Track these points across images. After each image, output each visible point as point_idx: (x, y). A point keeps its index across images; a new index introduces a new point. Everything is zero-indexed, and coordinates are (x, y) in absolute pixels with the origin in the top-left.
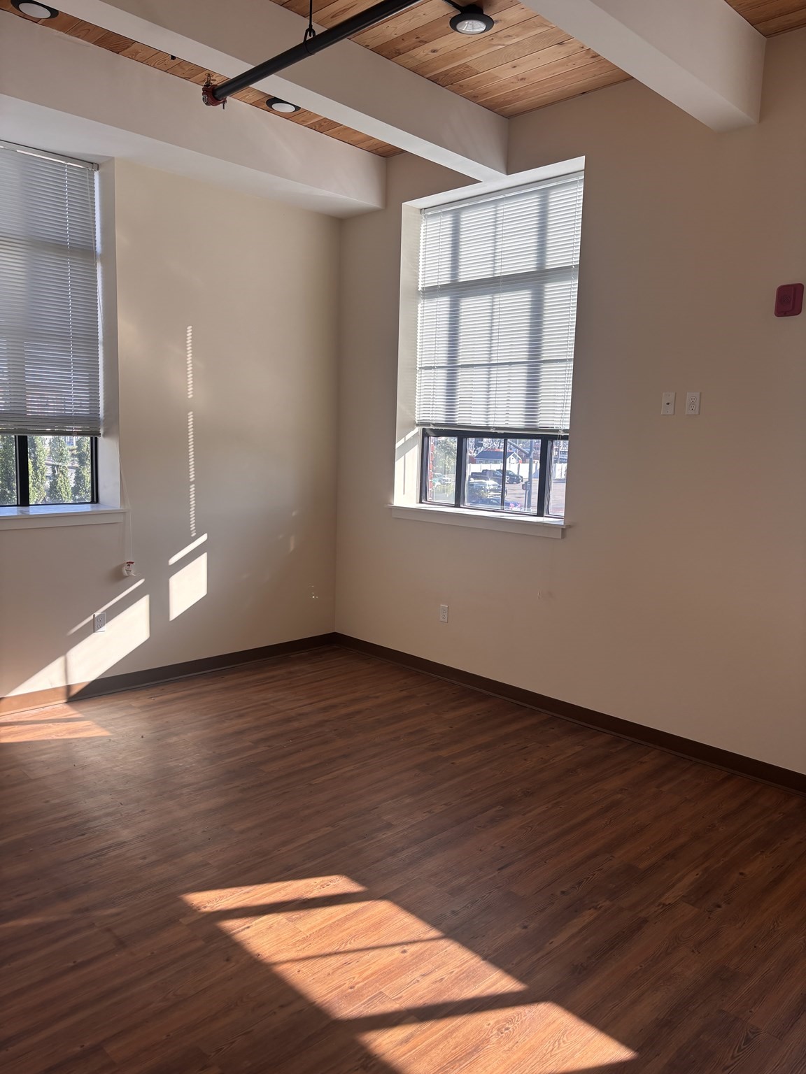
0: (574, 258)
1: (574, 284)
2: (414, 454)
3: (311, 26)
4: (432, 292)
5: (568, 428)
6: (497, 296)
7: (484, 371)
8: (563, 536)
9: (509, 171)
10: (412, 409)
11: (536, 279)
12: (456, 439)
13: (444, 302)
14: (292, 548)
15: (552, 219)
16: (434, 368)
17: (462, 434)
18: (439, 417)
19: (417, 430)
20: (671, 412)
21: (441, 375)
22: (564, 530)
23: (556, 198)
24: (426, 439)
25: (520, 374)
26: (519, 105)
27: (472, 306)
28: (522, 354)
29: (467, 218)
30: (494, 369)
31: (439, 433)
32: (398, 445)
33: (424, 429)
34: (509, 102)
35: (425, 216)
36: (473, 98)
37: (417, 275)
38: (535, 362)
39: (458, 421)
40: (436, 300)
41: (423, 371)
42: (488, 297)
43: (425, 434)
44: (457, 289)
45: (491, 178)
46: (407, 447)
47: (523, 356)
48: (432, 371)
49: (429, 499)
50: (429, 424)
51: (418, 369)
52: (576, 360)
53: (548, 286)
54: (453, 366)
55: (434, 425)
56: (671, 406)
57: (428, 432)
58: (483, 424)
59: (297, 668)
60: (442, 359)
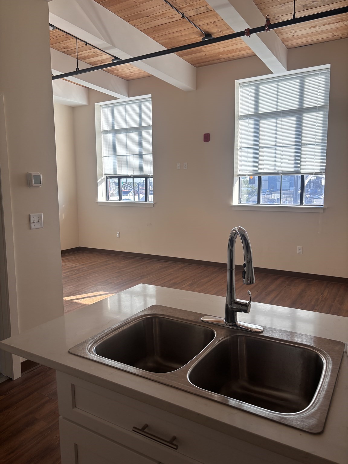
0: (150, 123)
1: (151, 131)
2: (104, 184)
3: (78, 67)
4: (106, 132)
5: (152, 174)
6: (128, 134)
7: (125, 157)
8: (153, 206)
9: (129, 97)
10: (102, 170)
11: (140, 129)
12: (118, 179)
13: (110, 135)
14: (63, 218)
15: (143, 111)
16: (108, 156)
17: (120, 177)
18: (111, 172)
19: (104, 177)
20: (180, 168)
21: (111, 159)
22: (153, 204)
23: (143, 105)
24: (107, 179)
25: (137, 158)
26: (131, 78)
27: (120, 137)
28: (137, 152)
29: (116, 109)
30: (128, 157)
31: (111, 177)
32: (98, 181)
33: (106, 176)
34: (128, 77)
35: (102, 108)
36: (117, 76)
37: (100, 126)
38: (141, 154)
39: (118, 173)
40: (107, 134)
41: (105, 157)
42: (125, 134)
43: (107, 178)
44: (115, 132)
45: (124, 98)
46: (101, 182)
47: (137, 153)
48: (108, 157)
49: (109, 199)
50: (108, 175)
51: (103, 157)
52: (153, 154)
53: (143, 131)
54: (115, 155)
55: (110, 175)
56: (180, 167)
57: (108, 177)
58: (126, 174)
59: (69, 257)
60: (111, 153)
